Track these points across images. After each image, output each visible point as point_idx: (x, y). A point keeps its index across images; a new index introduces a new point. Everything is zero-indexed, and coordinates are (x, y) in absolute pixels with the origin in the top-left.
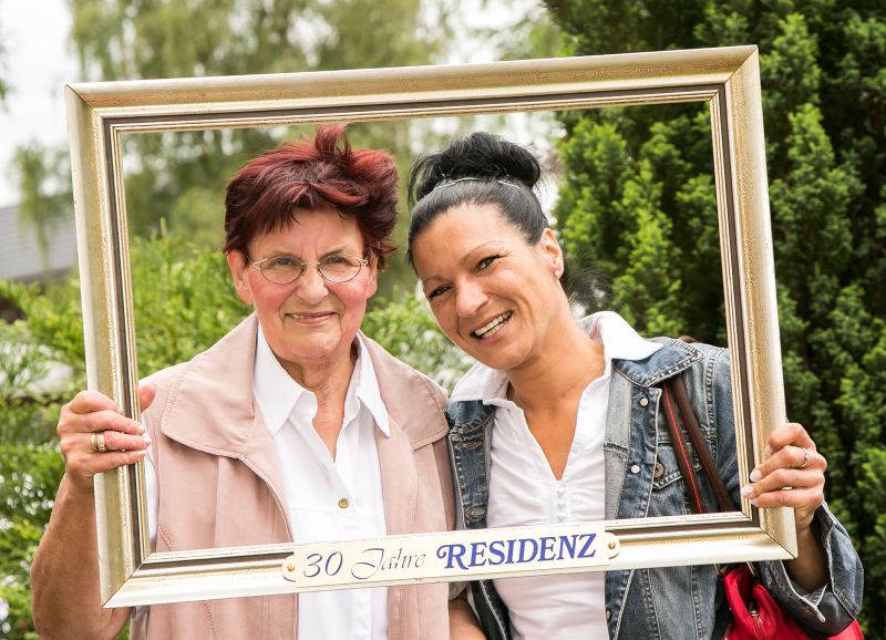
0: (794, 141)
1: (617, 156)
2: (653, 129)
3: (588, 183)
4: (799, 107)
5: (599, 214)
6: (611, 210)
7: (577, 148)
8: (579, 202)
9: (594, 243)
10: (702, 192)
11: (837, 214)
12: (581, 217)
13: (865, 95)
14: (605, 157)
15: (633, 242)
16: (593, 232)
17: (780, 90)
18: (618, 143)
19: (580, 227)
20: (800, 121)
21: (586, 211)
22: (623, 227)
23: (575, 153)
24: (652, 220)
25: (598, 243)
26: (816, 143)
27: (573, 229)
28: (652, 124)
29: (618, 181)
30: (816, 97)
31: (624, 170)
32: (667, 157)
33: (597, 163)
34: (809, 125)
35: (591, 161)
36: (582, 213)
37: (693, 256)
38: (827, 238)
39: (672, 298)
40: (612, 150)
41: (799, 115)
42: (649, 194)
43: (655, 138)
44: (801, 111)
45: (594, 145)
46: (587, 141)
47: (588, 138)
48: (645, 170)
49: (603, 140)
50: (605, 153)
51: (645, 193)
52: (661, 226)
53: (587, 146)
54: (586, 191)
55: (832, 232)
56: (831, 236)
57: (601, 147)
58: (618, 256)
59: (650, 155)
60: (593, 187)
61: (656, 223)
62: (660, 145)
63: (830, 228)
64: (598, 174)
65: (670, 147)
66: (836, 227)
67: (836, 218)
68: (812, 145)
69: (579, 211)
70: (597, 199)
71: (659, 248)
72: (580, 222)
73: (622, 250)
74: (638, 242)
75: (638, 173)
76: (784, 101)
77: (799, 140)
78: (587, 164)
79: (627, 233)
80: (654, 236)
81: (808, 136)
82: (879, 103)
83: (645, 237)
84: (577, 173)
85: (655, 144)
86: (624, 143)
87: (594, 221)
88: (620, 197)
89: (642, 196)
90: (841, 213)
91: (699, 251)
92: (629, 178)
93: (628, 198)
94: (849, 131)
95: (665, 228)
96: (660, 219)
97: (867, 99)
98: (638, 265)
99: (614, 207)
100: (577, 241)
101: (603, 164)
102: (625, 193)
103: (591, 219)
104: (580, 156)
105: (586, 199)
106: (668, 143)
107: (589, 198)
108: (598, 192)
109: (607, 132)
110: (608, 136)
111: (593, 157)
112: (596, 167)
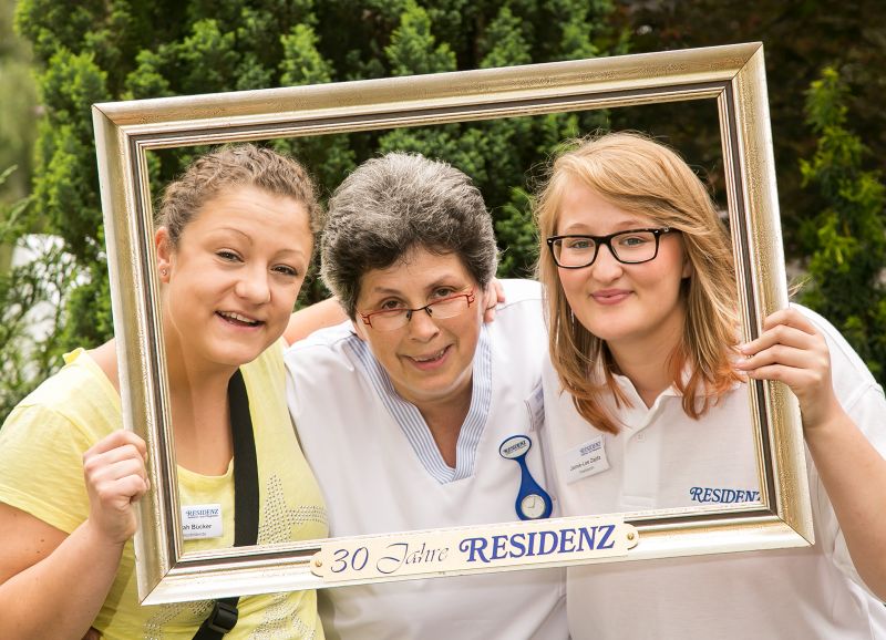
0: (286, 65)
1: (98, 88)
2: (139, 58)
3: (68, 120)
4: (292, 29)
5: (81, 156)
7: (55, 82)
8: (59, 143)
9: (77, 188)
11: (338, 145)
12: (63, 158)
13: (367, 13)
14: (83, 90)
16: (75, 175)
17: (271, 11)
18: (97, 74)
19: (62, 169)
20: (293, 45)
21: (67, 152)
23: (52, 87)
25: (81, 189)
26: (310, 68)
27: (55, 172)
28: (138, 52)
30: (312, 17)
32: (154, 90)
33: (74, 97)
34: (302, 48)
35: (69, 95)
36: (63, 154)
38: (328, 172)
40: (91, 83)
41: (292, 37)
43: (141, 68)
44: (293, 33)
45: (71, 76)
46: (64, 74)
47: (65, 70)
49: (80, 72)
50: (83, 86)
53: (65, 79)
54: (66, 130)
55: (333, 166)
56: (332, 171)
57: (78, 79)
59: (135, 88)
60: (73, 125)
62: (146, 75)
63: (331, 161)
64: (77, 110)
65: (157, 77)
66: (337, 160)
67: (337, 150)
68: (305, 70)
69: (59, 153)
70: (78, 138)
72: (62, 164)
76: (276, 21)
77: (290, 64)
78: (65, 99)
81: (300, 60)
82: (383, 21)
84: (57, 110)
85: (140, 75)
86: (104, 75)
87: (75, 163)
90: (344, 144)
94: (355, 53)
97: (369, 17)
100: (59, 184)
101: (81, 99)
103: (72, 161)
104: (57, 91)
105: (65, 139)
106: (155, 72)
107: (70, 138)
108: (78, 131)
109: (84, 62)
110: (85, 67)
111: (71, 91)
112: (74, 103)
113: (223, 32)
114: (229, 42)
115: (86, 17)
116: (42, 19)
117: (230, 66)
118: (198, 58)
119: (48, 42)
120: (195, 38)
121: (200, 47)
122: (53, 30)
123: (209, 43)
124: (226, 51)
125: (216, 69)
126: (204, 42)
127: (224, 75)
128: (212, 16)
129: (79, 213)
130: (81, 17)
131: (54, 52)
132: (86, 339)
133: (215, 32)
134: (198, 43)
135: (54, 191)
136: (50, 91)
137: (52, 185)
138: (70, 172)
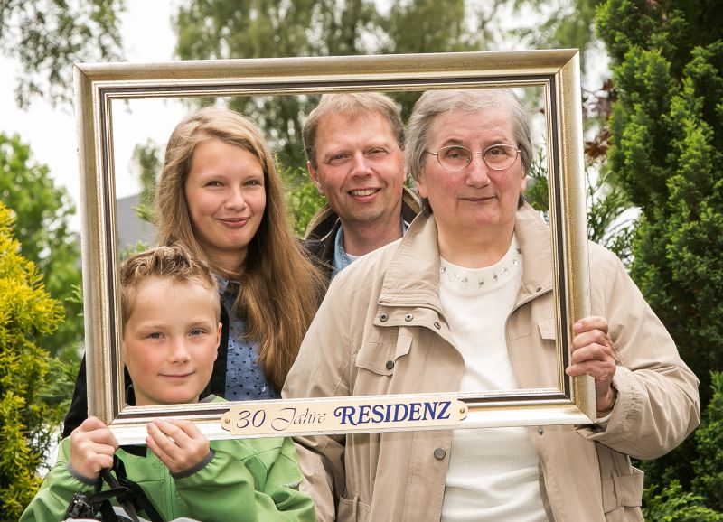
1: (664, 75)
2: (693, 52)
3: (639, 100)
5: (650, 126)
6: (660, 122)
7: (628, 72)
8: (632, 116)
9: (647, 150)
12: (635, 128)
14: (653, 76)
15: (681, 147)
16: (646, 141)
18: (663, 64)
19: (635, 137)
21: (639, 123)
22: (671, 135)
23: (626, 75)
24: (696, 128)
25: (650, 150)
27: (629, 139)
28: (692, 49)
29: (665, 97)
31: (670, 87)
32: (707, 75)
33: (646, 82)
35: (641, 81)
36: (637, 126)
39: (717, 194)
40: (659, 70)
42: (693, 106)
43: (696, 59)
45: (643, 67)
46: (636, 65)
47: (638, 61)
48: (689, 86)
49: (651, 63)
50: (653, 73)
51: (689, 106)
52: (704, 133)
53: (637, 69)
54: (637, 107)
57: (649, 68)
58: (667, 161)
59: (692, 74)
60: (643, 103)
61: (700, 130)
62: (700, 65)
64: (648, 91)
65: (709, 66)
69: (633, 124)
70: (647, 113)
71: (704, 152)
72: (636, 132)
73: (671, 156)
74: (685, 147)
75: (682, 90)
78: (638, 84)
79: (675, 140)
80: (699, 141)
83: (691, 142)
84: (629, 93)
85: (696, 65)
86: (669, 64)
87: (646, 132)
88: (667, 111)
89: (687, 109)
92: (675, 93)
93: (675, 110)
95: (707, 135)
96: (703, 127)
98: (687, 166)
99: (663, 119)
100: (634, 148)
101: (652, 83)
102: (671, 106)
103: (644, 130)
104: (631, 77)
105: (638, 114)
106: (706, 63)
107: (641, 113)
108: (648, 107)
109: (654, 55)
110: (654, 59)
111: (643, 78)
112: (645, 86)
115: (650, 23)
116: (617, 25)
119: (622, 41)
122: (625, 32)
129: (648, 170)
130: (646, 23)
131: (627, 49)
132: (653, 266)
136: (625, 78)
137: (627, 149)
138: (642, 139)
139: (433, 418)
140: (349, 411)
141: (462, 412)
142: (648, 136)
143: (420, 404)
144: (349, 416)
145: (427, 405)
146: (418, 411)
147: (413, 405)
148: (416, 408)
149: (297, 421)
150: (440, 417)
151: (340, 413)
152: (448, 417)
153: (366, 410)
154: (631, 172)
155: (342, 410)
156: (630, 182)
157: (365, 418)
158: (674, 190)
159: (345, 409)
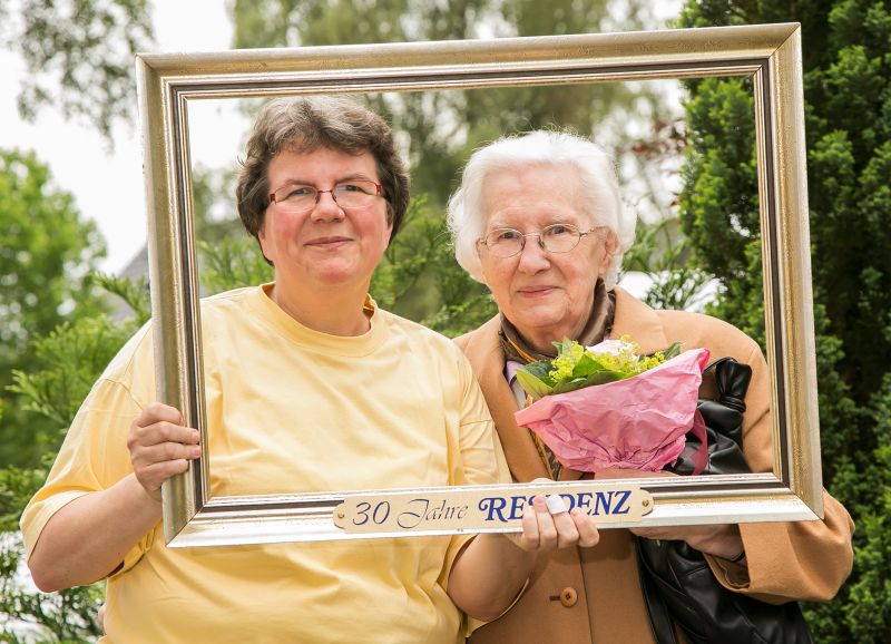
1: (745, 113)
3: (715, 144)
5: (728, 178)
6: (740, 173)
7: (701, 108)
8: (706, 166)
10: (837, 149)
12: (709, 180)
14: (731, 115)
16: (721, 196)
18: (745, 100)
19: (709, 191)
21: (714, 174)
23: (700, 113)
27: (701, 194)
33: (722, 122)
35: (717, 120)
36: (710, 177)
37: (831, 219)
40: (739, 108)
45: (719, 103)
46: (712, 100)
47: (713, 96)
49: (729, 98)
50: (731, 111)
53: (712, 105)
54: (712, 153)
57: (726, 105)
60: (720, 148)
64: (725, 134)
69: (706, 175)
70: (724, 161)
72: (708, 186)
78: (713, 124)
84: (703, 135)
87: (722, 185)
88: (748, 158)
91: (835, 212)
99: (742, 169)
100: (706, 206)
101: (729, 124)
103: (719, 182)
104: (705, 116)
105: (712, 162)
107: (716, 161)
108: (725, 154)
109: (733, 88)
110: (733, 93)
111: (719, 117)
112: (722, 127)
113: (870, 58)
114: (875, 67)
117: (875, 91)
118: (844, 83)
120: (841, 64)
121: (848, 72)
123: (856, 68)
124: (873, 75)
125: (860, 95)
126: (851, 68)
127: (868, 100)
128: (857, 43)
129: (724, 233)
133: (862, 58)
134: (844, 69)
135: (700, 212)
136: (699, 117)
137: (698, 206)
138: (716, 194)
139: (607, 512)
140: (498, 504)
141: (646, 504)
142: (726, 190)
143: (590, 495)
144: (498, 510)
145: (600, 495)
146: (588, 504)
147: (581, 496)
148: (585, 499)
149: (430, 516)
150: (616, 511)
151: (486, 506)
152: (626, 512)
153: (519, 502)
154: (704, 236)
155: (488, 502)
156: (704, 248)
157: (518, 513)
158: (752, 259)
159: (493, 500)
